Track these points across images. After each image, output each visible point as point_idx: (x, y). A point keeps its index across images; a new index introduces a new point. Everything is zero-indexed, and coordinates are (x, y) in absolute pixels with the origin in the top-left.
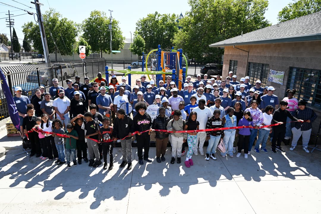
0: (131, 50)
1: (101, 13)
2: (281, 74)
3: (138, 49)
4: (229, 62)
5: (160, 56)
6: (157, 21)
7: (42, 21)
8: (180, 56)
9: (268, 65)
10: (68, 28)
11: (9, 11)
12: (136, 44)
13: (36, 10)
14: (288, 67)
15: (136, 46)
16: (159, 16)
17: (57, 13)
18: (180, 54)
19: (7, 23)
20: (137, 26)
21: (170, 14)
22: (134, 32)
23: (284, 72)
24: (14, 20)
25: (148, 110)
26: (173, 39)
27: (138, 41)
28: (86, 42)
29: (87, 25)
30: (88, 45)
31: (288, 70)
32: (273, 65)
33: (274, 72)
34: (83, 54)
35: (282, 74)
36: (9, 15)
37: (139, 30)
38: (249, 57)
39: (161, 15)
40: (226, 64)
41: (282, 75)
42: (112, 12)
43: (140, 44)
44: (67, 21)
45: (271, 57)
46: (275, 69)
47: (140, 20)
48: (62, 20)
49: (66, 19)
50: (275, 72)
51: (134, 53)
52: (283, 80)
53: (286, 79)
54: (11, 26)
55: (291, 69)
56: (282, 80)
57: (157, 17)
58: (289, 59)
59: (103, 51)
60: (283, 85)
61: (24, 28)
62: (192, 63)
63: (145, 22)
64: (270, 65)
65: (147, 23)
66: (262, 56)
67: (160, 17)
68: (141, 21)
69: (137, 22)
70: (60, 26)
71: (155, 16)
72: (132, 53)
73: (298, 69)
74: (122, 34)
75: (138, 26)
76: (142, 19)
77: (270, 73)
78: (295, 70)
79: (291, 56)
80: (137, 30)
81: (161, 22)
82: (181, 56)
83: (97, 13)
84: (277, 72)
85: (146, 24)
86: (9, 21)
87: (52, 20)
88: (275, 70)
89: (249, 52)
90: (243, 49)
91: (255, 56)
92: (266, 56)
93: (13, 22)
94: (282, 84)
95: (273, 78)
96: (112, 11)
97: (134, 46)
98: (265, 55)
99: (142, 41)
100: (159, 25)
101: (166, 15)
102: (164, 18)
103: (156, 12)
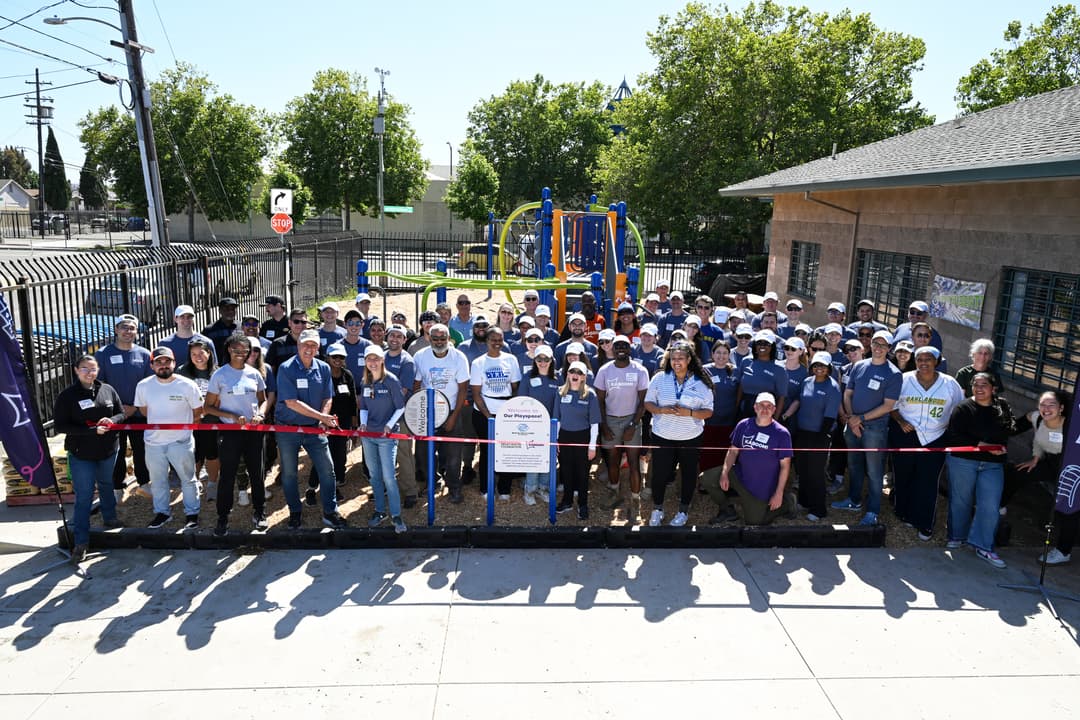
0: (451, 203)
1: (351, 79)
2: (975, 291)
3: (473, 202)
4: (788, 249)
5: (550, 225)
6: (542, 108)
7: (146, 106)
8: (618, 227)
9: (927, 259)
10: (237, 129)
11: (37, 70)
12: (469, 185)
13: (126, 68)
14: (998, 266)
15: (468, 192)
16: (546, 90)
17: (201, 76)
18: (618, 219)
19: (29, 111)
20: (472, 125)
21: (583, 84)
22: (462, 145)
23: (984, 285)
24: (52, 101)
25: (506, 416)
26: (596, 167)
27: (473, 173)
28: (297, 178)
29: (301, 119)
30: (303, 186)
31: (999, 278)
32: (944, 261)
33: (949, 285)
34: (282, 217)
35: (978, 291)
36: (37, 83)
37: (477, 136)
38: (859, 233)
39: (555, 86)
40: (778, 254)
41: (976, 294)
42: (386, 77)
43: (481, 184)
44: (233, 105)
45: (936, 233)
46: (950, 274)
47: (481, 104)
48: (217, 102)
49: (229, 99)
50: (952, 284)
51: (461, 214)
52: (982, 312)
53: (992, 309)
54: (42, 120)
55: (1009, 273)
56: (979, 313)
57: (540, 92)
58: (1000, 238)
59: (352, 209)
60: (981, 329)
61: (86, 128)
62: (660, 251)
63: (498, 110)
64: (933, 260)
65: (506, 114)
66: (906, 228)
67: (551, 92)
68: (483, 108)
69: (472, 111)
70: (210, 122)
71: (535, 88)
72: (453, 213)
73: (1033, 276)
74: (421, 148)
75: (474, 125)
76: (488, 99)
77: (935, 289)
78: (1022, 278)
79: (1008, 229)
80: (473, 138)
81: (556, 110)
82: (621, 227)
83: (336, 77)
84: (960, 285)
85: (503, 116)
86: (34, 103)
87: (181, 102)
88: (952, 278)
89: (858, 214)
90: (837, 205)
91: (881, 227)
92: (919, 229)
93: (50, 108)
94: (978, 328)
95: (947, 306)
96: (388, 73)
97: (459, 190)
98: (917, 227)
99: (487, 174)
100: (549, 121)
101: (572, 88)
102: (564, 97)
103: (538, 76)
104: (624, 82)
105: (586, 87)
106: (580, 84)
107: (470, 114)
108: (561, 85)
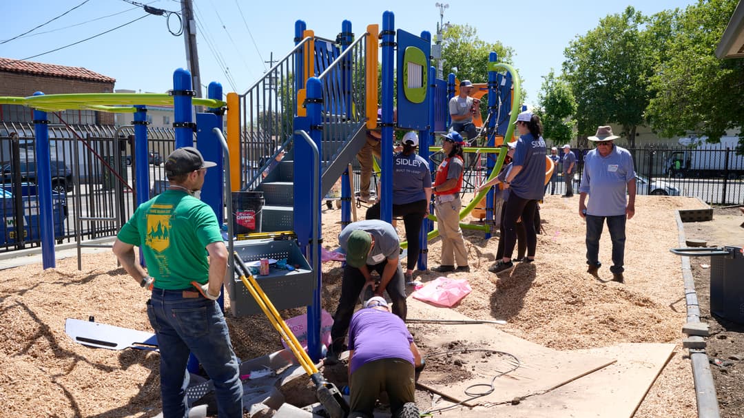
3: (553, 124)
6: (631, 37)
7: (192, 32)
12: (548, 109)
16: (638, 20)
21: (677, 10)
27: (554, 98)
36: (272, 62)
37: (572, 69)
39: (649, 17)
47: (578, 39)
57: (631, 23)
63: (591, 42)
67: (644, 23)
68: (579, 43)
69: (569, 47)
71: (626, 20)
75: (568, 59)
80: (568, 71)
96: (447, 6)
99: (567, 98)
102: (659, 25)
103: (628, 8)
105: (680, 12)
106: (674, 10)
107: (566, 50)
108: (657, 15)
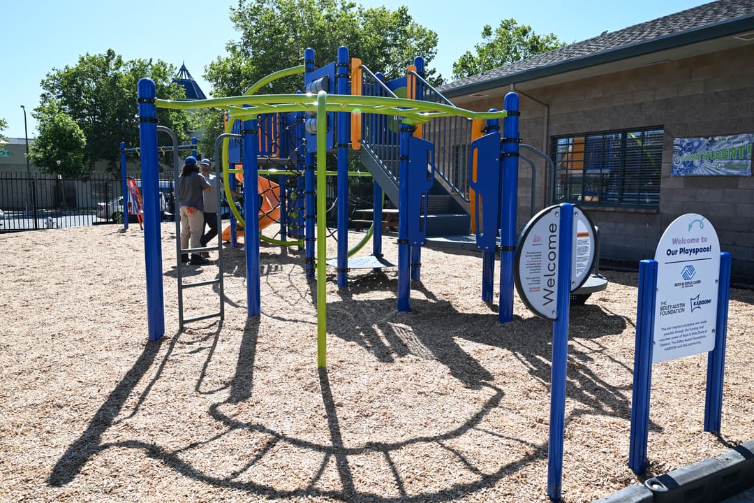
0: (35, 158)
2: (737, 142)
3: (59, 158)
6: (116, 77)
9: (657, 128)
12: (53, 141)
15: (53, 148)
16: (118, 64)
21: (151, 61)
22: (36, 110)
25: (670, 252)
27: (58, 130)
33: (696, 144)
35: (741, 142)
37: (51, 102)
38: (552, 122)
39: (126, 61)
41: (740, 145)
43: (67, 140)
46: (697, 135)
47: (55, 73)
50: (700, 143)
51: (47, 168)
52: (751, 160)
56: (746, 162)
57: (112, 64)
60: (752, 175)
63: (72, 78)
65: (80, 82)
66: (622, 106)
67: (122, 67)
68: (57, 77)
69: (45, 79)
71: (108, 61)
72: (39, 168)
75: (47, 92)
76: (63, 70)
77: (674, 151)
81: (130, 80)
84: (712, 141)
85: (78, 84)
88: (699, 137)
89: (548, 106)
91: (584, 112)
94: (749, 175)
95: (696, 163)
97: (43, 146)
98: (637, 102)
99: (73, 132)
100: (124, 89)
101: (142, 64)
102: (135, 71)
103: (109, 51)
104: (183, 66)
105: (154, 63)
106: (148, 61)
107: (43, 82)
108: (132, 62)
